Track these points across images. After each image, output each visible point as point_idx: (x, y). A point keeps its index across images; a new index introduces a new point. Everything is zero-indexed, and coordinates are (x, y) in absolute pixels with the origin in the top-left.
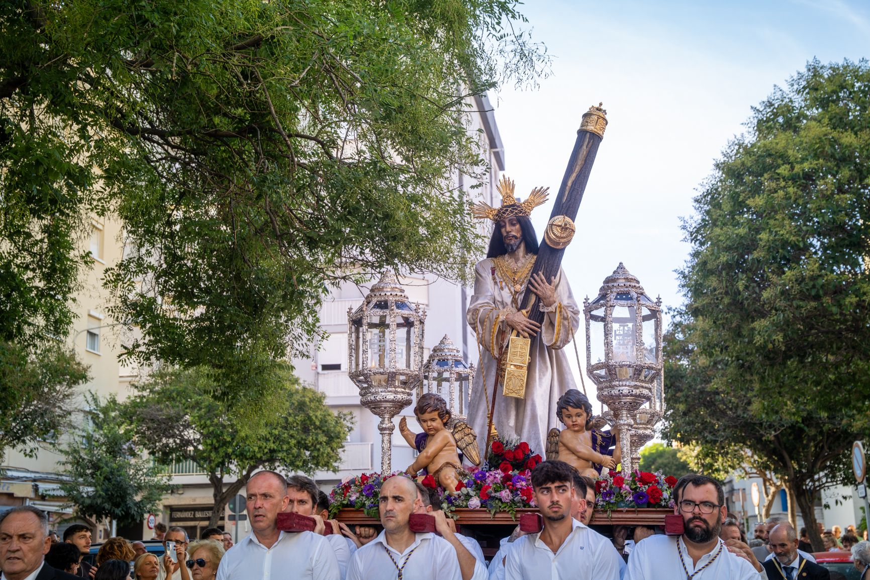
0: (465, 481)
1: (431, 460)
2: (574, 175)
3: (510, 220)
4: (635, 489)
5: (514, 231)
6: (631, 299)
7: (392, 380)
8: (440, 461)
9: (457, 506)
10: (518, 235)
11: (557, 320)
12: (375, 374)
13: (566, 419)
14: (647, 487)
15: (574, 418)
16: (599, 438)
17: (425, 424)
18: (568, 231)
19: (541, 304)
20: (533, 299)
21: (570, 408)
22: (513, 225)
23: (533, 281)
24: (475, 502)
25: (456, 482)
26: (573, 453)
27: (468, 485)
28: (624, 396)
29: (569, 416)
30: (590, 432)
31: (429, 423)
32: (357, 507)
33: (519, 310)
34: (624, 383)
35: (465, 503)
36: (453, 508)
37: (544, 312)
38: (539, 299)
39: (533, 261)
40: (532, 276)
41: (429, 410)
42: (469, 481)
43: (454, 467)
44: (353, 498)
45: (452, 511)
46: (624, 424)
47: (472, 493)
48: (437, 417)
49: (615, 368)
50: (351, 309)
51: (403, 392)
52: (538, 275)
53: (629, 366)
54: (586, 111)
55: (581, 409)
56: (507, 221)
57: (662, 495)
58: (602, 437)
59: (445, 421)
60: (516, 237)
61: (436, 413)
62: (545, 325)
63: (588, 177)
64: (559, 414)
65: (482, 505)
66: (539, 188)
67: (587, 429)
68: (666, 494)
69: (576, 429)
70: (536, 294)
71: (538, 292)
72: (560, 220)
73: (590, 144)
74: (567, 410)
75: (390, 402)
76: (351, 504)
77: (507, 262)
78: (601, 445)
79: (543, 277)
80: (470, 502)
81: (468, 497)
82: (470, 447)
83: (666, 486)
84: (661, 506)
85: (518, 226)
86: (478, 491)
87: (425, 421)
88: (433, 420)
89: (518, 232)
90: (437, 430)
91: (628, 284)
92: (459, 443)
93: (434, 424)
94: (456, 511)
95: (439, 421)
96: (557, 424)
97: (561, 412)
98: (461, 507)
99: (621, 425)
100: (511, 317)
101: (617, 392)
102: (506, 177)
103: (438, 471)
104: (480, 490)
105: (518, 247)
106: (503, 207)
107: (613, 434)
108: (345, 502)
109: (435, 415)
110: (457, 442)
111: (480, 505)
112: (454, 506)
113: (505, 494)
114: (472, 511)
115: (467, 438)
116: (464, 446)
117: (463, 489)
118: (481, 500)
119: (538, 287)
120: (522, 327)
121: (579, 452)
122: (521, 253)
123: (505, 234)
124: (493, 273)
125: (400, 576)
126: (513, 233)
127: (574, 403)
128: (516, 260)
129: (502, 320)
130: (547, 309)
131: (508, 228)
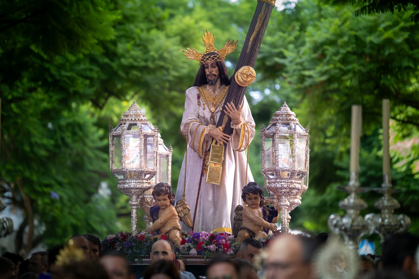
0: (187, 239)
1: (163, 225)
3: (211, 64)
5: (214, 71)
6: (291, 128)
7: (141, 175)
8: (169, 226)
9: (182, 254)
10: (217, 74)
11: (242, 134)
12: (129, 171)
13: (247, 200)
15: (253, 201)
17: (159, 202)
19: (232, 123)
21: (251, 194)
22: (214, 67)
23: (226, 106)
24: (194, 251)
25: (181, 240)
26: (252, 222)
27: (188, 242)
28: (284, 188)
29: (250, 199)
30: (262, 208)
31: (162, 202)
33: (217, 127)
34: (285, 180)
35: (187, 252)
37: (233, 129)
38: (230, 120)
39: (226, 91)
41: (163, 194)
42: (189, 239)
43: (179, 230)
44: (118, 249)
46: (284, 205)
47: (192, 246)
48: (167, 198)
49: (279, 172)
52: (230, 103)
53: (289, 170)
55: (257, 194)
56: (209, 64)
58: (270, 211)
59: (171, 200)
60: (215, 75)
61: (167, 195)
62: (233, 137)
64: (244, 197)
65: (198, 253)
67: (261, 206)
69: (254, 206)
70: (228, 116)
71: (231, 116)
74: (249, 195)
75: (139, 189)
77: (208, 91)
78: (268, 217)
79: (233, 105)
80: (191, 252)
81: (189, 248)
85: (217, 68)
86: (195, 245)
87: (159, 200)
88: (165, 200)
89: (216, 72)
90: (166, 206)
91: (289, 118)
93: (165, 202)
94: (182, 257)
95: (168, 200)
96: (240, 202)
97: (245, 196)
98: (185, 254)
99: (281, 205)
100: (212, 131)
101: (280, 186)
103: (168, 232)
104: (196, 244)
105: (216, 81)
107: (275, 210)
110: (178, 214)
111: (196, 253)
112: (180, 254)
113: (212, 247)
114: (192, 257)
115: (184, 211)
116: (183, 216)
117: (186, 244)
118: (197, 250)
119: (229, 111)
120: (219, 139)
121: (255, 221)
122: (218, 86)
123: (208, 73)
124: (198, 98)
126: (213, 73)
127: (253, 191)
128: (214, 90)
129: (207, 134)
130: (235, 126)
131: (210, 69)
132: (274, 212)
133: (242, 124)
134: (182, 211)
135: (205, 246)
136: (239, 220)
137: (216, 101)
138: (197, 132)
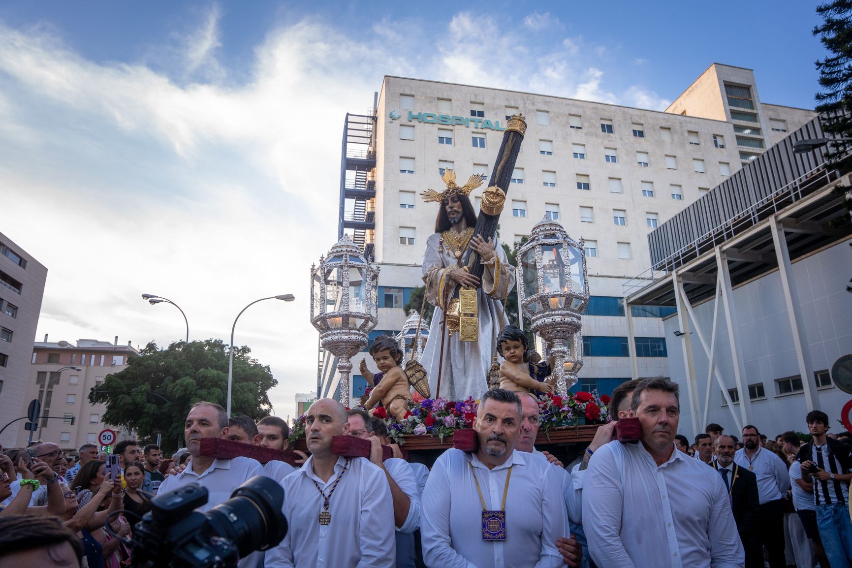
2: (503, 162)
3: (452, 198)
4: (573, 407)
5: (457, 207)
7: (346, 322)
9: (404, 433)
10: (460, 211)
11: (496, 272)
12: (330, 318)
13: (505, 352)
14: (585, 404)
16: (536, 369)
18: (500, 198)
19: (482, 260)
21: (508, 341)
22: (455, 202)
23: (473, 241)
25: (405, 412)
26: (513, 381)
27: (415, 413)
28: (557, 324)
29: (508, 349)
30: (528, 364)
31: (383, 360)
35: (411, 430)
36: (401, 435)
41: (381, 349)
42: (416, 410)
43: (404, 399)
45: (399, 437)
46: (558, 352)
47: (418, 420)
48: (389, 355)
49: (547, 298)
50: (313, 266)
51: (357, 334)
53: (561, 295)
55: (518, 340)
56: (449, 199)
57: (600, 411)
58: (539, 368)
59: (397, 359)
60: (458, 212)
61: (388, 351)
62: (484, 279)
66: (475, 175)
67: (525, 362)
68: (604, 410)
69: (515, 360)
70: (476, 252)
71: (478, 250)
73: (514, 140)
74: (506, 342)
75: (345, 342)
77: (452, 234)
78: (538, 374)
79: (482, 238)
80: (417, 429)
81: (414, 424)
82: (421, 382)
83: (602, 404)
84: (599, 421)
85: (459, 203)
86: (423, 418)
87: (379, 359)
88: (386, 358)
89: (459, 208)
90: (390, 367)
93: (387, 362)
94: (402, 437)
95: (391, 358)
97: (501, 346)
98: (408, 433)
99: (555, 353)
100: (454, 272)
103: (389, 403)
104: (425, 416)
105: (461, 221)
106: (448, 191)
109: (387, 353)
110: (408, 379)
111: (426, 431)
112: (402, 433)
113: (449, 419)
114: (417, 437)
115: (418, 374)
116: (415, 381)
117: (409, 417)
118: (426, 426)
119: (476, 245)
120: (464, 281)
121: (518, 379)
122: (463, 227)
123: (449, 210)
124: (441, 243)
125: (326, 505)
126: (455, 209)
127: (511, 335)
128: (459, 231)
129: (446, 275)
130: (485, 263)
131: (450, 204)
132: (545, 368)
133: (495, 258)
134: (413, 375)
135: (438, 418)
136: (495, 384)
137: (462, 242)
138: (436, 278)
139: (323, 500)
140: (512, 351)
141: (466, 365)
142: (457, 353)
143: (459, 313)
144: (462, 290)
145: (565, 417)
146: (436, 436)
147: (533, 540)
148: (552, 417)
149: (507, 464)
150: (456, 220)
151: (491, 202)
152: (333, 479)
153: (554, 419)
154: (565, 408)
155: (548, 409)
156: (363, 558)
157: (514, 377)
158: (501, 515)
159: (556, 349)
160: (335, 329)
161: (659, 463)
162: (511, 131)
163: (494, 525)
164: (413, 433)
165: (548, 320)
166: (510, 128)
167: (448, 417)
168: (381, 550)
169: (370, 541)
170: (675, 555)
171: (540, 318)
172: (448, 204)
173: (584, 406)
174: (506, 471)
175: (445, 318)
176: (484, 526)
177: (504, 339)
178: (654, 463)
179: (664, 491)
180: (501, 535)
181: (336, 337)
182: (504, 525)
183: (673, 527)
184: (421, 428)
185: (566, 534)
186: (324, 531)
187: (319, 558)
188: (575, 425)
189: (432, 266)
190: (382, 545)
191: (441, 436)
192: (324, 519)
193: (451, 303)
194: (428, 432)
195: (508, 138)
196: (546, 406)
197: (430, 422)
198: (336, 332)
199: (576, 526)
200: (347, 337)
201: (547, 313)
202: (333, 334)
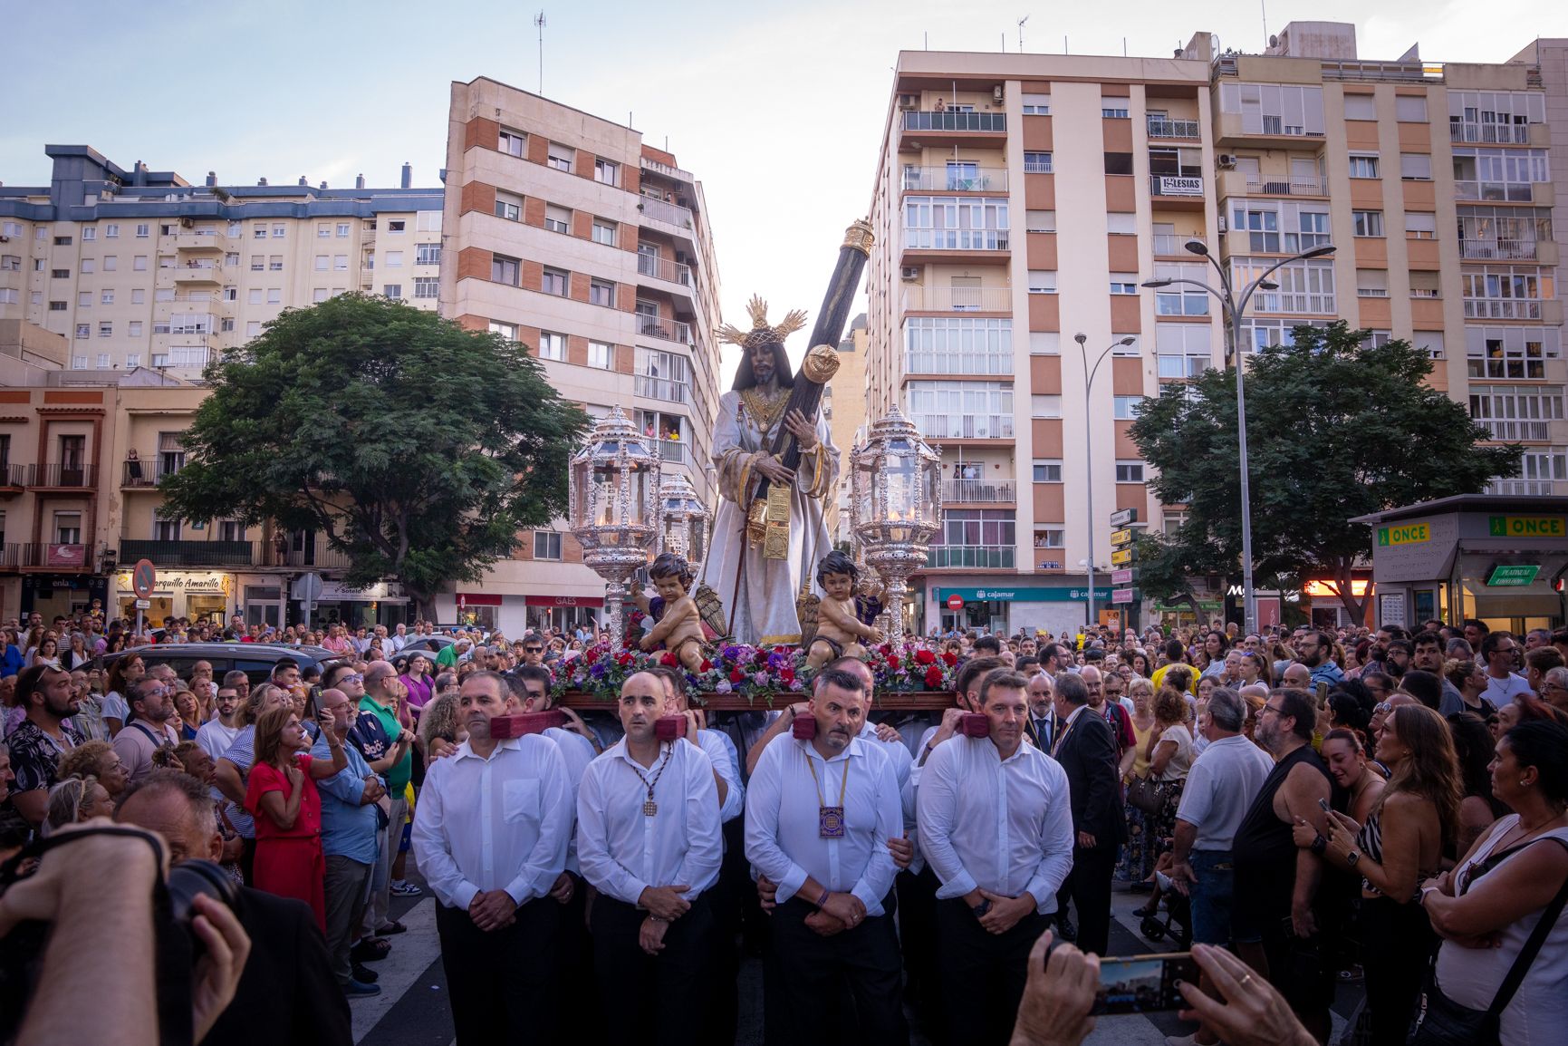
0: (713, 660)
1: (671, 630)
3: (761, 347)
4: (911, 671)
5: (766, 360)
6: (908, 446)
7: (623, 539)
8: (681, 635)
9: (703, 690)
10: (770, 366)
11: (818, 463)
12: (602, 531)
13: (828, 585)
14: (925, 668)
16: (865, 607)
17: (663, 590)
18: (832, 363)
19: (800, 446)
20: (788, 440)
21: (834, 573)
22: (766, 353)
23: (789, 418)
27: (715, 666)
28: (897, 559)
29: (833, 582)
30: (855, 599)
31: (668, 589)
32: (584, 691)
33: (771, 454)
34: (899, 546)
35: (713, 687)
36: (700, 693)
37: (801, 456)
38: (796, 439)
39: (787, 396)
40: (787, 413)
41: (669, 574)
42: (717, 659)
43: (698, 641)
44: (579, 680)
45: (698, 696)
47: (721, 675)
48: (677, 582)
49: (889, 529)
51: (636, 552)
52: (795, 412)
53: (906, 527)
54: (851, 224)
55: (846, 573)
56: (758, 348)
57: (942, 677)
58: (868, 605)
59: (687, 586)
60: (768, 368)
61: (677, 577)
62: (802, 470)
63: (852, 300)
64: (821, 579)
66: (795, 311)
67: (852, 596)
69: (841, 596)
70: (792, 433)
71: (797, 433)
72: (821, 349)
73: (855, 262)
74: (831, 575)
76: (577, 687)
77: (757, 397)
78: (867, 615)
79: (801, 414)
80: (719, 686)
81: (716, 679)
82: (715, 616)
83: (945, 668)
84: (941, 690)
85: (771, 355)
86: (728, 673)
87: (663, 586)
88: (672, 585)
89: (769, 362)
90: (677, 596)
91: (904, 429)
92: (703, 611)
93: (674, 589)
94: (701, 696)
95: (680, 586)
96: (815, 589)
97: (823, 577)
98: (709, 691)
100: (762, 462)
102: (758, 296)
103: (679, 646)
104: (731, 671)
105: (771, 379)
106: (754, 331)
107: (879, 601)
108: (570, 685)
109: (675, 579)
110: (699, 610)
111: (731, 688)
113: (761, 676)
114: (721, 696)
115: (711, 605)
116: (708, 614)
117: (710, 670)
118: (732, 683)
119: (794, 425)
120: (774, 475)
121: (843, 624)
122: (773, 387)
123: (756, 364)
124: (741, 408)
125: (651, 794)
126: (765, 363)
127: (839, 567)
128: (768, 395)
129: (752, 467)
130: (805, 451)
131: (759, 356)
132: (876, 606)
133: (818, 446)
134: (706, 605)
135: (747, 675)
136: (812, 621)
137: (772, 411)
138: (736, 466)
139: (646, 789)
140: (838, 586)
141: (769, 585)
142: (755, 566)
143: (766, 521)
144: (771, 487)
145: (902, 682)
146: (745, 696)
147: (867, 838)
148: (887, 682)
149: (844, 756)
150: (766, 379)
151: (820, 370)
152: (656, 766)
153: (889, 684)
154: (902, 671)
155: (882, 671)
156: (691, 849)
157: (839, 622)
158: (839, 812)
159: (893, 590)
160: (608, 546)
161: (1003, 758)
162: (852, 248)
163: (832, 822)
164: (715, 690)
165: (888, 555)
166: (850, 243)
167: (760, 674)
168: (710, 841)
169: (698, 832)
170: (1003, 850)
171: (878, 550)
172: (755, 354)
173: (924, 670)
174: (843, 764)
175: (746, 526)
176: (821, 822)
177: (827, 570)
178: (998, 757)
179: (1003, 787)
180: (839, 832)
181: (609, 558)
182: (842, 822)
183: (1006, 823)
184: (725, 686)
185: (899, 833)
186: (649, 822)
187: (646, 850)
188: (912, 692)
189: (729, 443)
190: (711, 835)
191: (751, 697)
192: (650, 809)
193: (755, 504)
194: (734, 690)
195: (847, 259)
196: (880, 667)
197: (737, 679)
198: (609, 550)
199: (910, 821)
200: (624, 558)
201: (886, 546)
202: (605, 553)
